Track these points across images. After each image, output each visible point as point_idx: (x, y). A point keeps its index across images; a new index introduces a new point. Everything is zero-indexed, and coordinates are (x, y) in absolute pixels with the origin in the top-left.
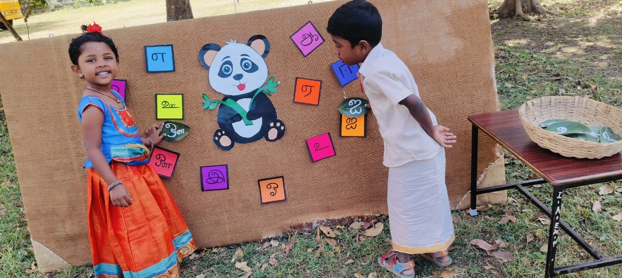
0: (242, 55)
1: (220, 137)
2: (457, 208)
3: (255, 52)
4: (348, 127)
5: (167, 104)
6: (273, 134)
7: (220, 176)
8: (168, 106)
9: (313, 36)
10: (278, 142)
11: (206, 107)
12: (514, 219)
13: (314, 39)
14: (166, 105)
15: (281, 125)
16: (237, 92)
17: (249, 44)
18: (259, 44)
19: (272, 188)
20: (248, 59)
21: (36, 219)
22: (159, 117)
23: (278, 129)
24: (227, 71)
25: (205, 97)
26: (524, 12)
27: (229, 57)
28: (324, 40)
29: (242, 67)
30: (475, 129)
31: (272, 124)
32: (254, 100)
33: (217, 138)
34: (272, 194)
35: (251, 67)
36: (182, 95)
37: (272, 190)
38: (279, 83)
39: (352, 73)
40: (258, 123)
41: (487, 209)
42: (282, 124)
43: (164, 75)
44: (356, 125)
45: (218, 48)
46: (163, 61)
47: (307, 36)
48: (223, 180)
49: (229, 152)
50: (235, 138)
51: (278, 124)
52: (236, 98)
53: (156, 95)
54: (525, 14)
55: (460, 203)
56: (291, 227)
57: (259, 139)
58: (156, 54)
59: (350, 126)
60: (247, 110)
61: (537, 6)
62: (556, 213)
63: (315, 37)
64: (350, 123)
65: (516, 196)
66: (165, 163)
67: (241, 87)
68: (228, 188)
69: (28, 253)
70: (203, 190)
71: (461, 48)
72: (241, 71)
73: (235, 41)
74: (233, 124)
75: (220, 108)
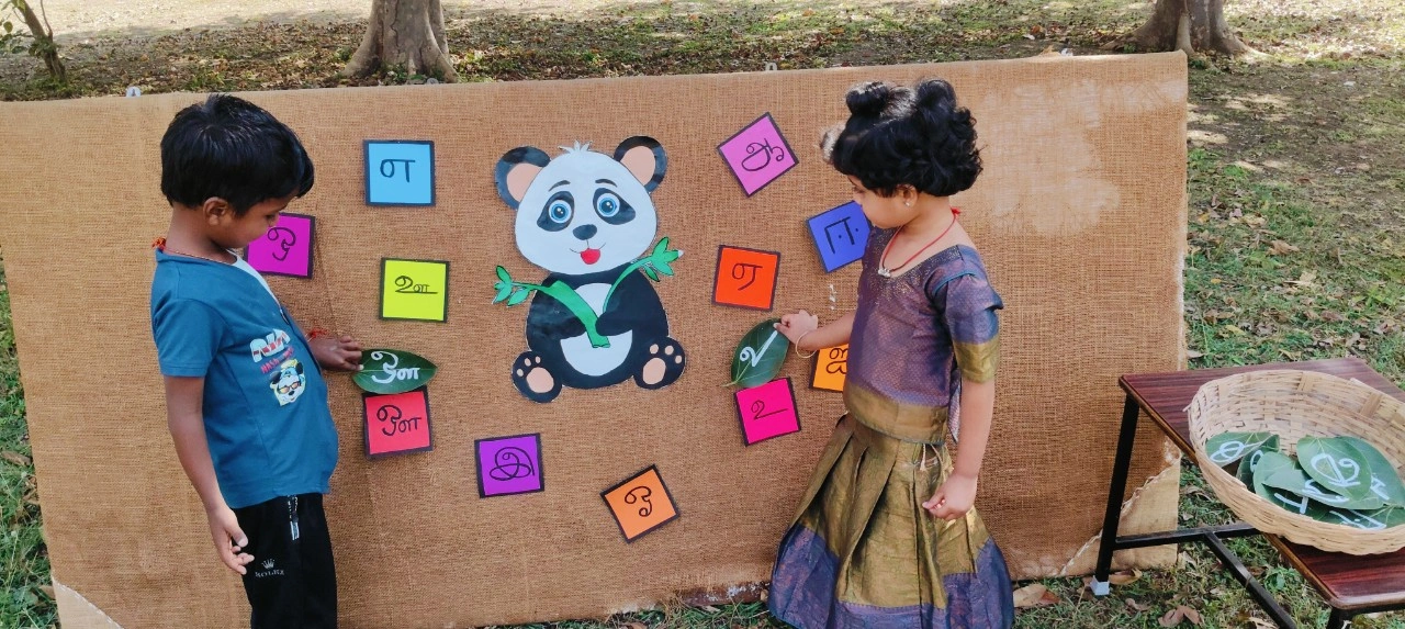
0: (598, 182)
1: (527, 371)
2: (1063, 573)
3: (631, 178)
4: (832, 368)
5: (408, 282)
6: (654, 370)
7: (524, 459)
8: (411, 289)
9: (771, 150)
10: (665, 389)
11: (501, 297)
12: (1194, 616)
13: (773, 156)
14: (405, 285)
15: (676, 353)
16: (580, 268)
17: (618, 157)
18: (642, 157)
19: (639, 499)
20: (611, 192)
21: (67, 533)
22: (386, 314)
23: (669, 360)
24: (559, 215)
25: (502, 274)
26: (1194, 46)
27: (565, 182)
28: (797, 162)
29: (595, 207)
30: (1132, 408)
31: (654, 349)
32: (617, 289)
33: (520, 373)
34: (644, 512)
35: (618, 209)
36: (448, 264)
37: (640, 504)
39: (853, 243)
40: (622, 344)
41: (1131, 581)
42: (679, 350)
43: (405, 213)
45: (543, 161)
46: (408, 179)
47: (758, 148)
48: (531, 470)
50: (565, 376)
51: (669, 350)
52: (575, 282)
53: (383, 261)
54: (1196, 51)
55: (1071, 563)
56: (677, 592)
57: (620, 381)
58: (391, 161)
59: (837, 366)
60: (599, 312)
61: (1224, 36)
63: (777, 152)
64: (839, 359)
65: (1196, 550)
67: (590, 256)
68: (542, 489)
69: (41, 599)
70: (482, 495)
71: (1115, 205)
72: (594, 220)
73: (587, 146)
74: (562, 341)
75: (535, 301)
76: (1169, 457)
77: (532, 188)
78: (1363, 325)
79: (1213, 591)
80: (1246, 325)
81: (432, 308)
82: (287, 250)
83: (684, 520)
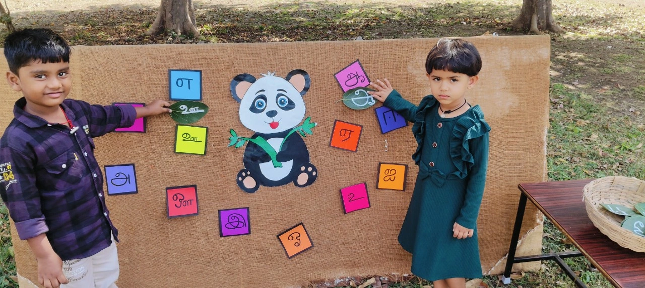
0: (278, 90)
1: (243, 178)
2: (489, 273)
4: (387, 179)
5: (188, 136)
6: (303, 178)
7: (241, 219)
8: (189, 139)
9: (359, 77)
11: (232, 143)
13: (359, 80)
14: (187, 137)
15: (313, 171)
16: (269, 131)
17: (288, 79)
18: (299, 79)
19: (295, 238)
20: (284, 95)
22: (177, 151)
23: (310, 174)
24: (260, 106)
25: (233, 133)
26: (539, 29)
27: (263, 90)
29: (277, 102)
30: (524, 198)
31: (303, 168)
32: (286, 140)
33: (240, 179)
34: (297, 244)
35: (287, 104)
36: (207, 128)
37: (295, 240)
38: (316, 124)
39: (396, 121)
40: (288, 166)
41: (520, 278)
42: (314, 169)
44: (395, 177)
45: (253, 80)
46: (189, 88)
47: (352, 76)
48: (244, 224)
49: (251, 194)
50: (261, 180)
51: (310, 169)
52: (266, 137)
53: (177, 126)
54: (540, 31)
55: (493, 269)
56: (311, 281)
57: (286, 183)
58: (181, 79)
59: (388, 178)
60: (278, 151)
61: (552, 24)
63: (361, 78)
64: (389, 174)
65: (549, 263)
67: (274, 125)
68: (250, 233)
69: (10, 282)
70: (222, 236)
71: (517, 105)
72: (276, 108)
73: (273, 74)
74: (260, 165)
75: (248, 146)
76: (538, 221)
77: (247, 93)
78: (620, 159)
79: (558, 282)
80: (567, 158)
81: (199, 148)
83: (315, 248)
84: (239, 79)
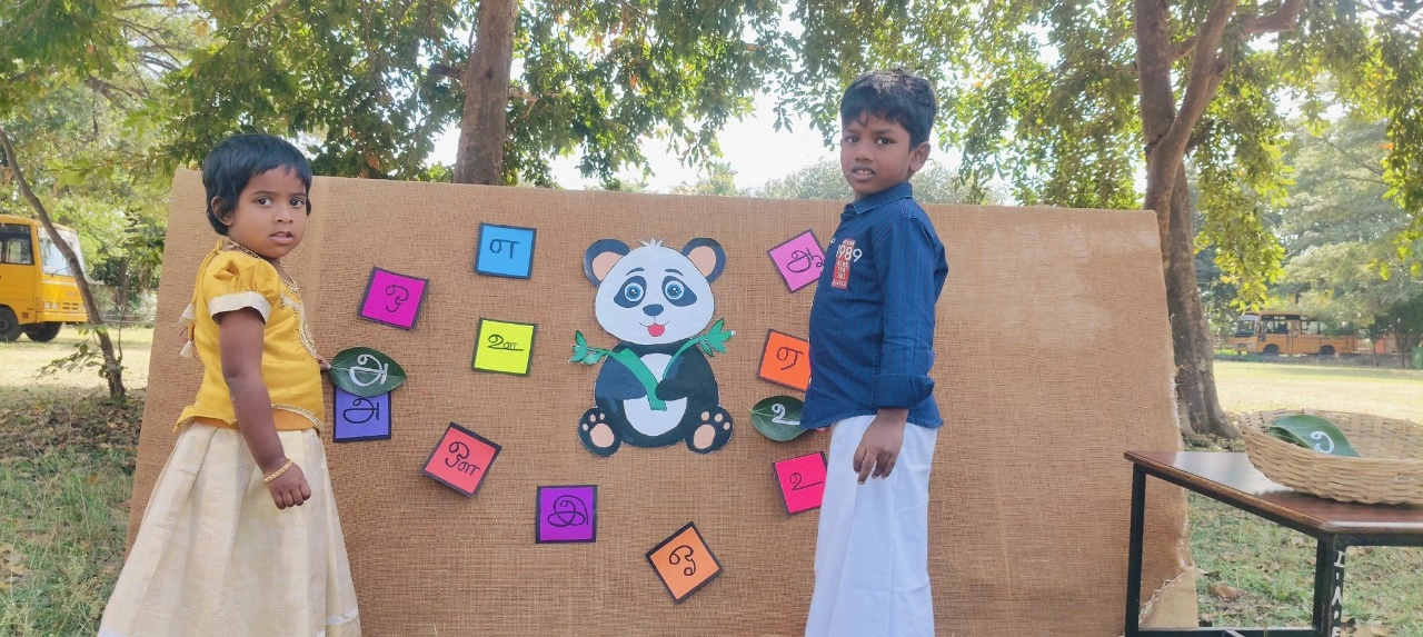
0: (668, 270)
1: (591, 426)
5: (500, 340)
6: (704, 436)
7: (580, 508)
8: (501, 346)
9: (812, 258)
11: (577, 358)
13: (813, 262)
14: (497, 342)
15: (724, 421)
16: (645, 339)
17: (685, 252)
18: (706, 256)
19: (683, 559)
22: (478, 365)
23: (719, 427)
24: (633, 295)
25: (580, 338)
27: (642, 270)
32: (677, 360)
34: (688, 572)
35: (681, 295)
36: (535, 325)
37: (684, 564)
38: (733, 333)
40: (677, 409)
42: (727, 418)
45: (623, 250)
46: (511, 257)
47: (800, 255)
48: (585, 520)
50: (624, 431)
51: (719, 418)
52: (641, 350)
53: (481, 320)
57: (672, 443)
58: (500, 241)
62: (1333, 603)
63: (817, 260)
66: (465, 463)
67: (656, 330)
68: (593, 540)
70: (538, 541)
71: (1108, 327)
72: (660, 300)
73: (661, 242)
74: (625, 401)
75: (605, 364)
76: (1182, 562)
77: (613, 272)
81: (518, 363)
82: (399, 304)
84: (599, 247)
